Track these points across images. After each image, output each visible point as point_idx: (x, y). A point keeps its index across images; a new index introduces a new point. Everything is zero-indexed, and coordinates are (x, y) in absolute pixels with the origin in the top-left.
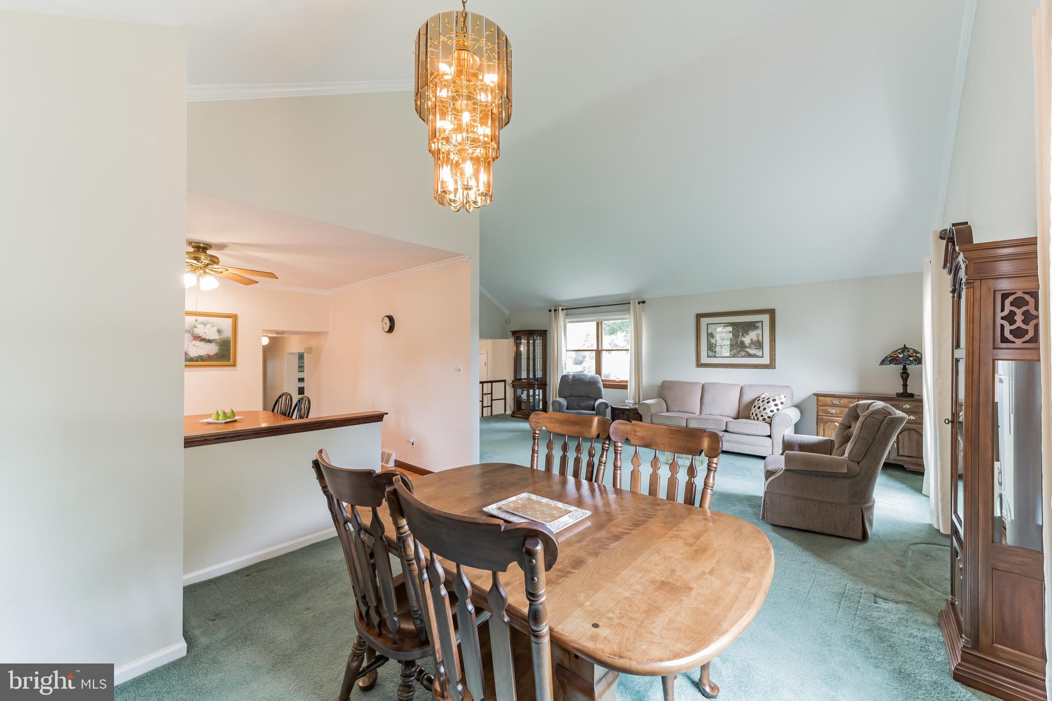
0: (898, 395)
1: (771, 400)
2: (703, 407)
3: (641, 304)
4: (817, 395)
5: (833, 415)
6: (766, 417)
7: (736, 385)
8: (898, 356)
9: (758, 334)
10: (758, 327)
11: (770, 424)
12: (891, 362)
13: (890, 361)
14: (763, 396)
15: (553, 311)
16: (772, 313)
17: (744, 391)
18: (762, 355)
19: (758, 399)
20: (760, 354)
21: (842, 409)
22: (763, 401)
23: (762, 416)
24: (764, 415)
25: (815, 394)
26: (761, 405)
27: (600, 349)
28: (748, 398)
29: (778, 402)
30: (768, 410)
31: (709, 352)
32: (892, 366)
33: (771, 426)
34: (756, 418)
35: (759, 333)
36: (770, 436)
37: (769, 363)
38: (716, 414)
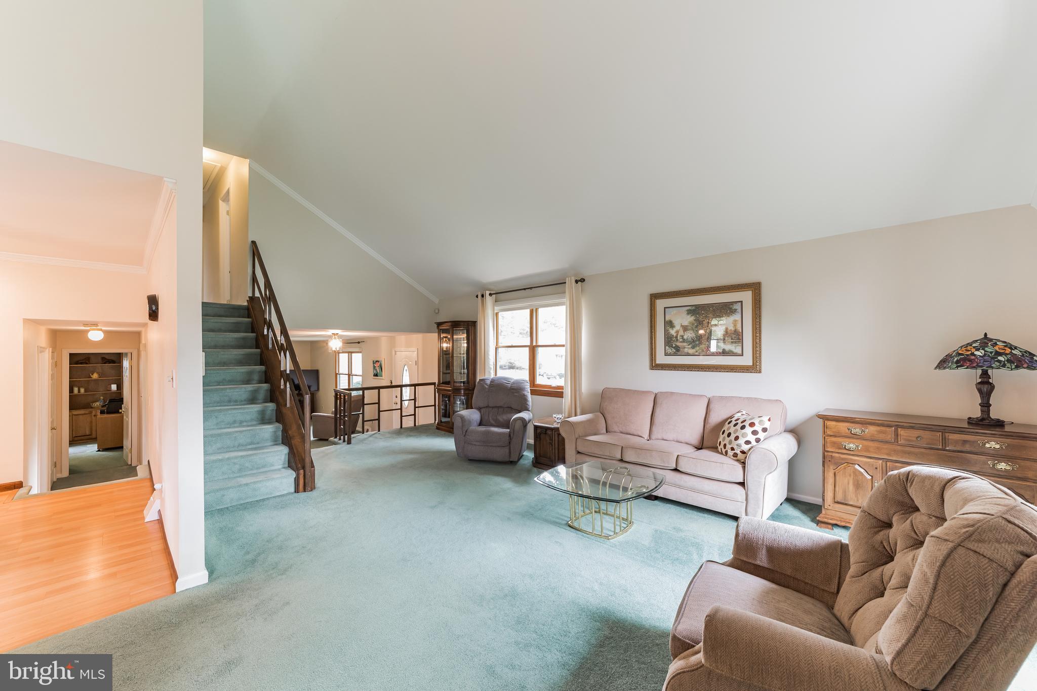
0: (970, 421)
1: (747, 424)
2: (654, 428)
3: (579, 283)
4: (825, 418)
5: (852, 453)
6: (738, 452)
7: (701, 396)
8: (973, 354)
9: (735, 321)
10: (736, 310)
11: (743, 463)
12: (959, 364)
13: (957, 362)
14: (737, 416)
15: (480, 296)
16: (755, 288)
17: (711, 406)
18: (740, 352)
19: (729, 420)
20: (738, 350)
21: (866, 443)
22: (735, 425)
23: (733, 449)
24: (735, 447)
25: (820, 416)
26: (732, 430)
27: (534, 344)
28: (716, 418)
29: (758, 428)
30: (741, 441)
31: (667, 347)
32: (962, 371)
33: (744, 468)
34: (724, 451)
35: (737, 319)
36: (742, 484)
37: (751, 364)
38: (671, 439)
